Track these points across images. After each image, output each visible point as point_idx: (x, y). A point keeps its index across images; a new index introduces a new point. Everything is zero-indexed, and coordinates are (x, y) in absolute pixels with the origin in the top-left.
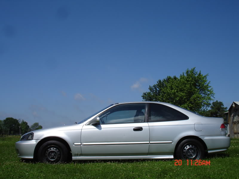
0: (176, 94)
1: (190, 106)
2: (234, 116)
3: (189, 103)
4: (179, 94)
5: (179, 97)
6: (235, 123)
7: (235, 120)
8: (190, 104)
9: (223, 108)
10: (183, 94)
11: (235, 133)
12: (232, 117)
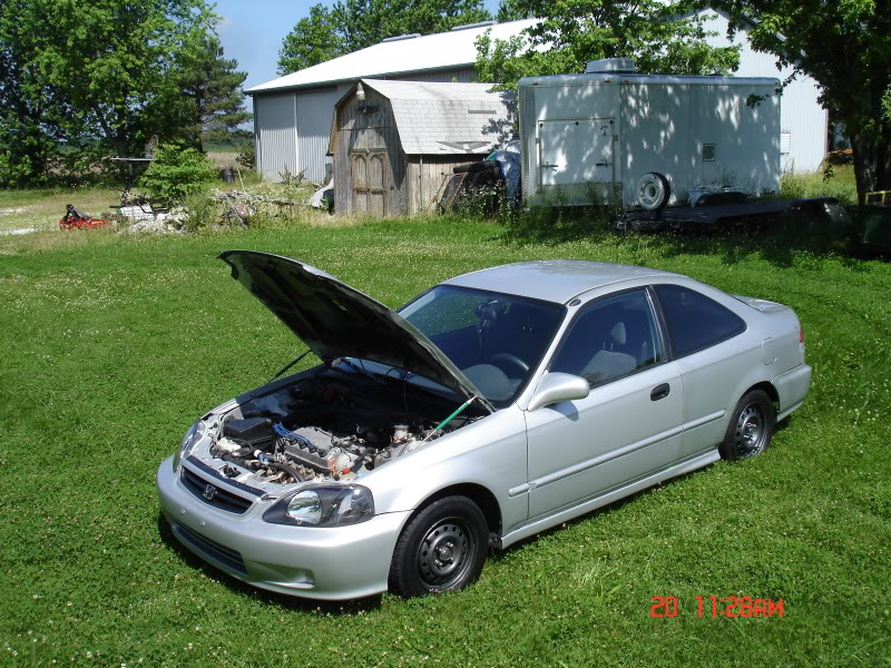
0: (77, 14)
1: (129, 66)
2: (355, 132)
3: (126, 53)
4: (87, 12)
5: (86, 25)
6: (360, 156)
7: (359, 146)
8: (132, 57)
9: (220, 64)
10: (102, 14)
11: (359, 191)
12: (348, 134)
